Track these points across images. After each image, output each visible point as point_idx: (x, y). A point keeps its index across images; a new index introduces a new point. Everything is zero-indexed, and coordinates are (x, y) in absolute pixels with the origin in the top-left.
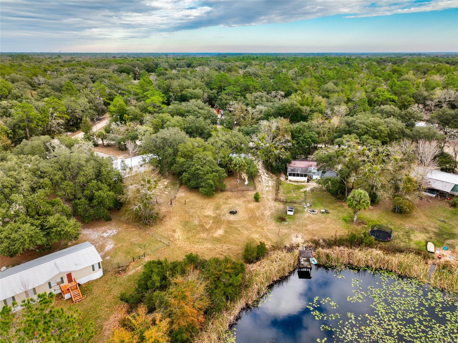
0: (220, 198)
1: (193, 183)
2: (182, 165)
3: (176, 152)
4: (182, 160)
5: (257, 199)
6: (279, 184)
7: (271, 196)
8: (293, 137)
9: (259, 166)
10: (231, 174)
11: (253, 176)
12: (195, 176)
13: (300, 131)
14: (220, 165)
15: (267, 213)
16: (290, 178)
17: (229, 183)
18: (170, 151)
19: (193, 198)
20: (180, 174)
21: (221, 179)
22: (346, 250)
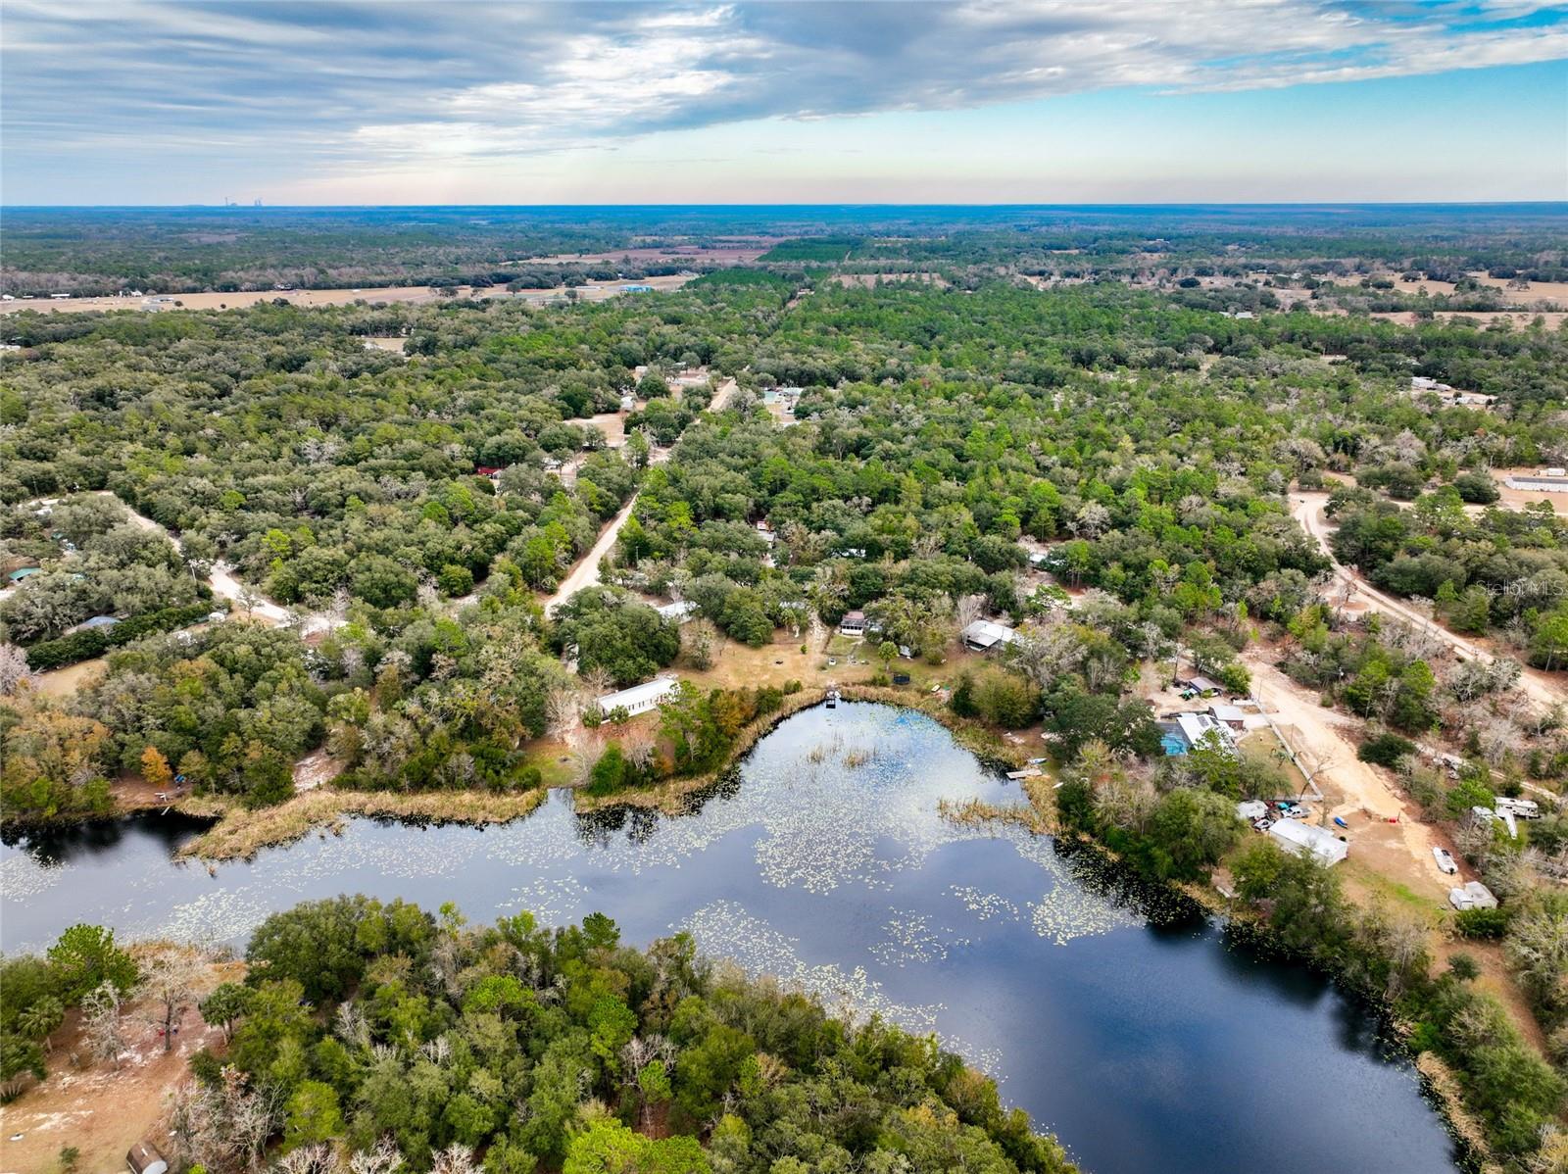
0: (767, 649)
1: (740, 635)
2: (729, 617)
3: (723, 602)
4: (730, 611)
5: (803, 651)
6: (831, 636)
7: (819, 649)
8: (853, 583)
9: (814, 616)
10: (780, 626)
11: (804, 629)
12: (743, 628)
13: (863, 576)
14: (769, 616)
15: (811, 663)
16: (844, 631)
17: (777, 636)
18: (717, 601)
19: (742, 651)
20: (727, 625)
21: (768, 632)
22: (863, 688)
